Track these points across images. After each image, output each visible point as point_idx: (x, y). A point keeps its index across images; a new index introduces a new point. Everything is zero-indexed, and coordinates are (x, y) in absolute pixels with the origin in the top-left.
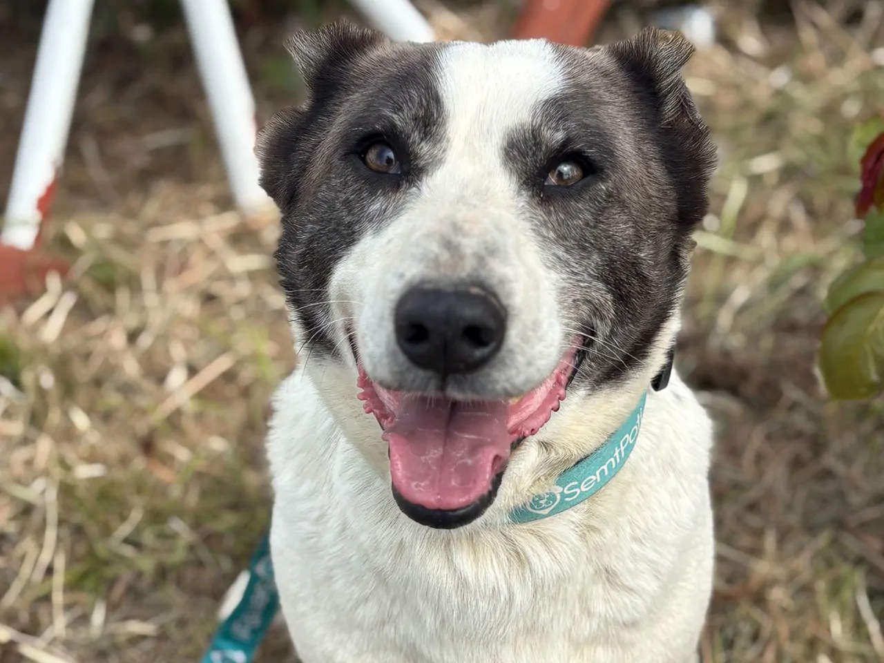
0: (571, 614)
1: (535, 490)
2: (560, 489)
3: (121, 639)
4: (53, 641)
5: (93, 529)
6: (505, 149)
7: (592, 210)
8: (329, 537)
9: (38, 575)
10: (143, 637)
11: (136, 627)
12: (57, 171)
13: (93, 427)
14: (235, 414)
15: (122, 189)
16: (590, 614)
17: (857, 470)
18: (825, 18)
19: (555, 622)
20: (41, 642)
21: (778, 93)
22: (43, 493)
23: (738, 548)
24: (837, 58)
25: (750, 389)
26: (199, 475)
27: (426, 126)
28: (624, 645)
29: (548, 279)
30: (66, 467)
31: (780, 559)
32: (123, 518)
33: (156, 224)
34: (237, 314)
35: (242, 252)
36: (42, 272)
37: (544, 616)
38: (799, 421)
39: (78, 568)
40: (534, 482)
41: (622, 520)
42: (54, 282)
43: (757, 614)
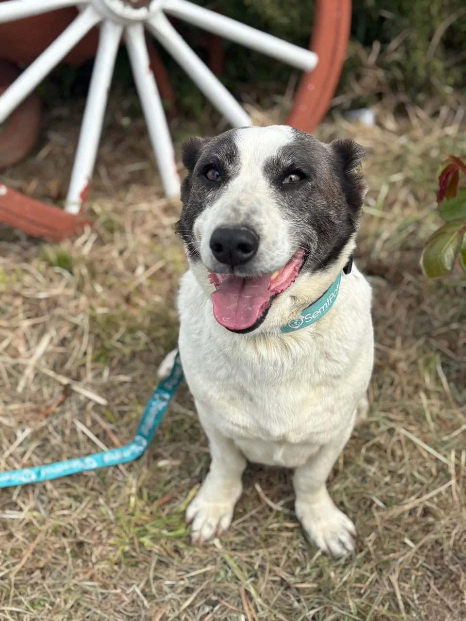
0: (311, 372)
1: (291, 318)
2: (303, 317)
3: (116, 383)
4: (87, 384)
5: (104, 335)
6: (264, 167)
7: (306, 194)
8: (204, 341)
9: (80, 356)
10: (125, 382)
11: (123, 378)
12: (89, 181)
13: (104, 291)
14: (165, 286)
15: (117, 189)
16: (319, 372)
17: (437, 311)
18: (423, 114)
19: (303, 376)
20: (81, 384)
21: (403, 147)
22: (82, 320)
23: (383, 345)
24: (428, 132)
25: (390, 275)
26: (150, 313)
27: (231, 158)
28: (334, 386)
29: (283, 223)
30: (92, 308)
31: (403, 349)
32: (117, 331)
33: (131, 204)
34: (166, 243)
35: (169, 216)
36: (82, 225)
37: (299, 373)
38: (411, 290)
39: (98, 353)
40: (291, 314)
41: (331, 331)
42: (87, 229)
43: (393, 374)
